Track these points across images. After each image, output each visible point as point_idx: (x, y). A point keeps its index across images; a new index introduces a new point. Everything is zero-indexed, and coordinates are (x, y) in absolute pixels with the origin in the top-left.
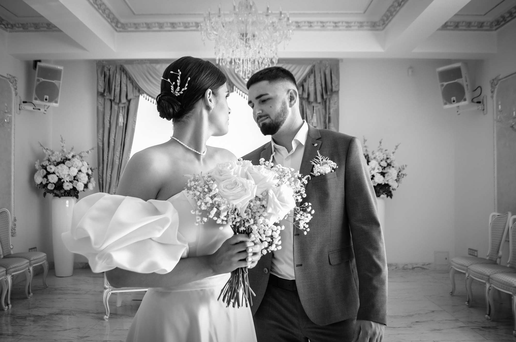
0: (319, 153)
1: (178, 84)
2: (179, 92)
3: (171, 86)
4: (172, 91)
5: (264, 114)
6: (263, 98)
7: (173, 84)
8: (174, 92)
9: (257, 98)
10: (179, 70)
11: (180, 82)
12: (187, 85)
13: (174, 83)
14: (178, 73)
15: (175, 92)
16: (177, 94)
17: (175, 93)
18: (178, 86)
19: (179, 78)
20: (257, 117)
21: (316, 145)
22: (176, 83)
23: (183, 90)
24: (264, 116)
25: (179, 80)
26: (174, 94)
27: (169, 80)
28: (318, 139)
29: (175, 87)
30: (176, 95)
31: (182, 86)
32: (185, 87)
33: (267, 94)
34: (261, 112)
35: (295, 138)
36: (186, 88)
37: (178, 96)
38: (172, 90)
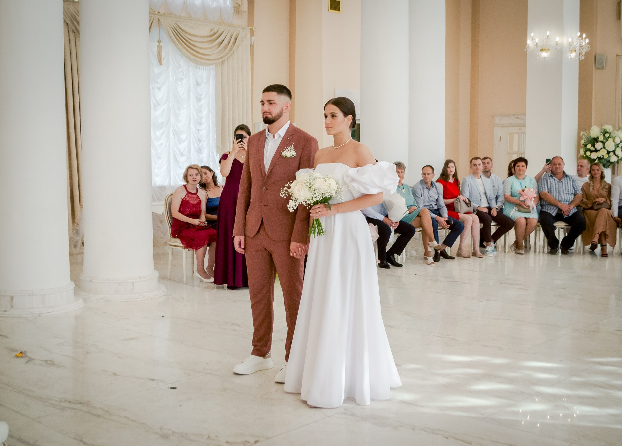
0: (293, 145)
5: (268, 111)
6: (271, 102)
9: (268, 101)
20: (264, 112)
21: (288, 139)
24: (269, 113)
28: (291, 135)
33: (274, 101)
34: (267, 109)
35: (278, 132)
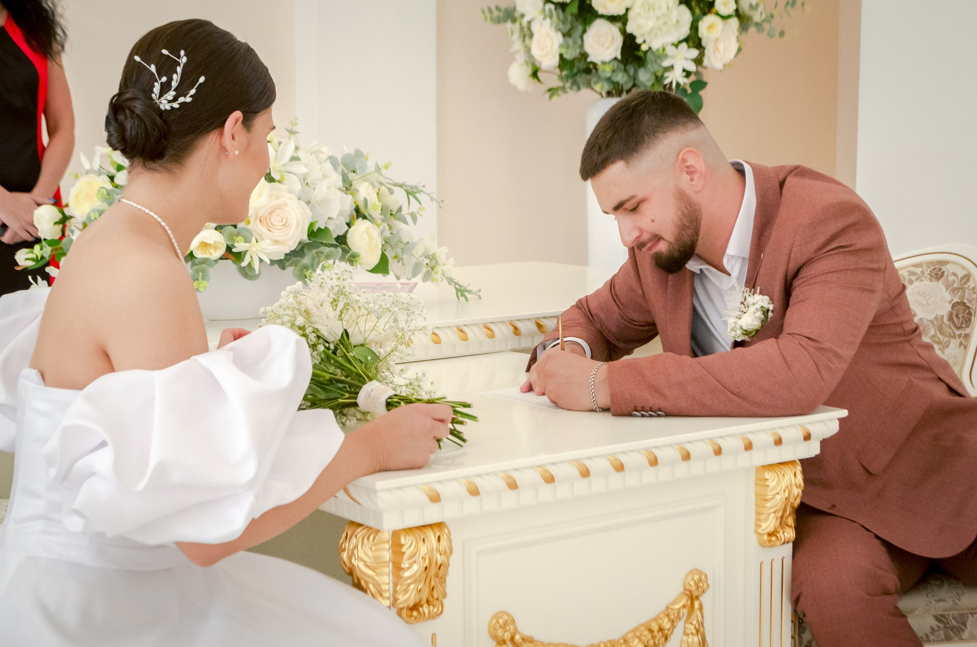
1: (174, 84)
2: (169, 102)
3: (156, 84)
4: (153, 95)
7: (160, 80)
8: (160, 97)
10: (182, 53)
11: (178, 81)
12: (193, 92)
13: (164, 79)
14: (179, 57)
15: (162, 98)
16: (165, 105)
17: (161, 103)
18: (173, 89)
19: (179, 69)
22: (170, 80)
23: (181, 100)
25: (177, 74)
26: (156, 103)
27: (153, 68)
29: (165, 88)
30: (162, 107)
31: (181, 91)
32: (189, 95)
36: (188, 99)
37: (166, 109)
38: (154, 93)
